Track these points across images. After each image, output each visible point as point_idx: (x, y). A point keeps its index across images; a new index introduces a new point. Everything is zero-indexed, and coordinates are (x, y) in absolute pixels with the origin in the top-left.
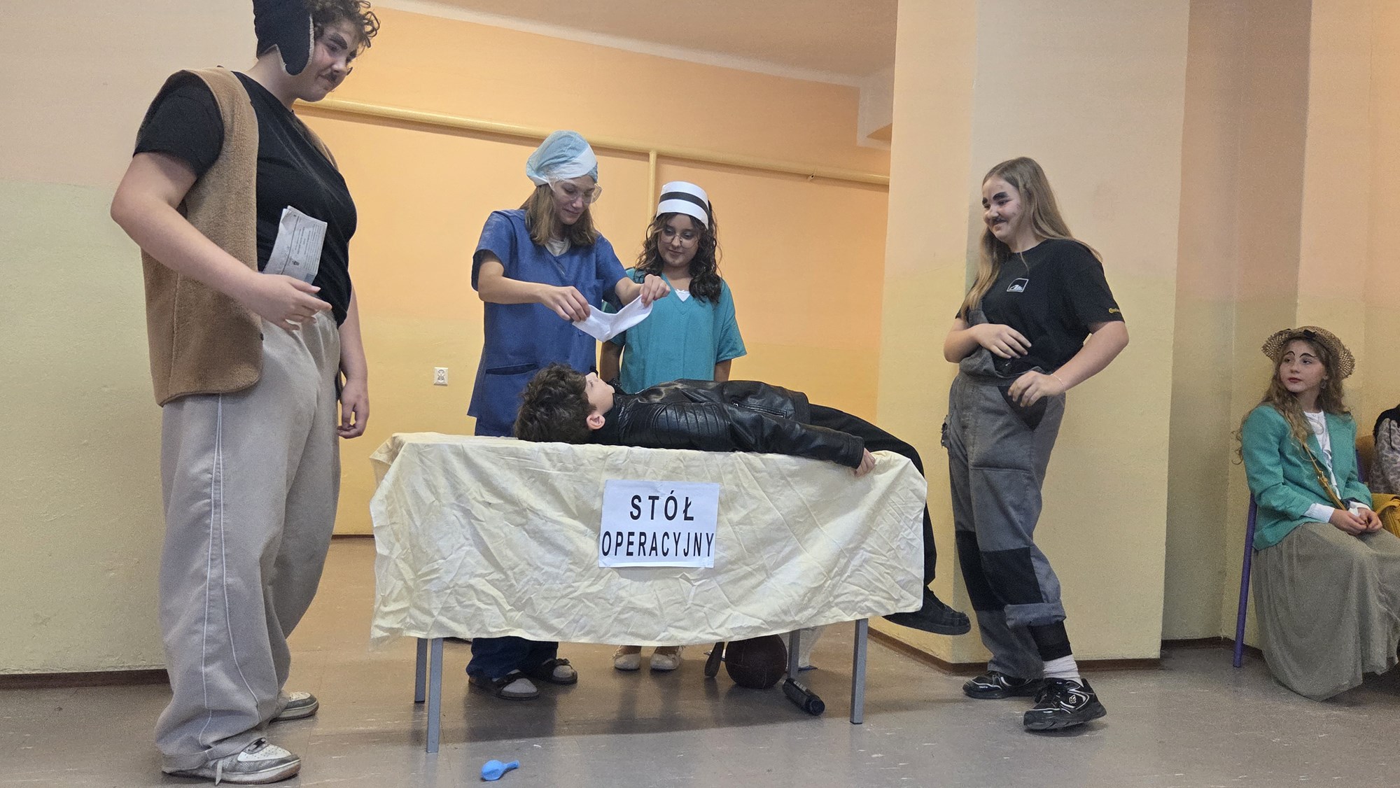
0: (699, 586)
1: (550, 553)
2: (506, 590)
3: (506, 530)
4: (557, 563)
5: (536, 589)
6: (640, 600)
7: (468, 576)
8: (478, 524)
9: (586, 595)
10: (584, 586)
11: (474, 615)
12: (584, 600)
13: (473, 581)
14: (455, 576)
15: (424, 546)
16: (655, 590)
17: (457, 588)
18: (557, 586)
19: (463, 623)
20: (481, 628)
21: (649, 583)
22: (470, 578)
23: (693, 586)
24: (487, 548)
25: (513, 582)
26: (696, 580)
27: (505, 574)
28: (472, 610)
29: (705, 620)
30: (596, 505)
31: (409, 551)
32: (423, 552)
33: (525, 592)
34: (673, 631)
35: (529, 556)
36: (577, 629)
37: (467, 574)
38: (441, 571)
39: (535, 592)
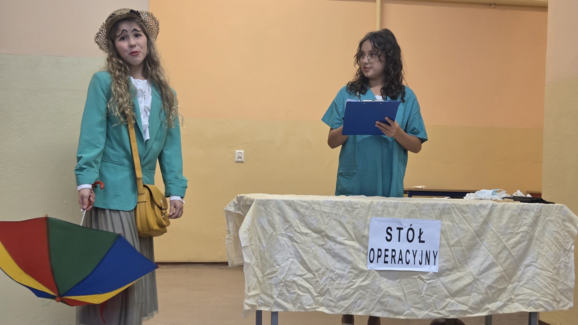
0: (429, 283)
1: (338, 261)
2: (314, 284)
3: (313, 249)
4: (343, 268)
5: (331, 283)
6: (392, 291)
7: (292, 276)
8: (298, 245)
9: (360, 287)
10: (359, 282)
11: (296, 298)
12: (359, 290)
13: (295, 279)
14: (285, 276)
15: (268, 258)
16: (401, 285)
17: (286, 283)
18: (344, 281)
19: (290, 303)
20: (300, 306)
21: (398, 281)
22: (294, 277)
23: (426, 283)
24: (303, 260)
25: (318, 279)
26: (428, 280)
27: (313, 274)
28: (295, 296)
29: (433, 305)
30: (366, 233)
31: (260, 261)
32: (267, 261)
33: (325, 285)
34: (413, 310)
35: (327, 263)
36: (356, 307)
37: (292, 274)
38: (277, 272)
39: (330, 285)
